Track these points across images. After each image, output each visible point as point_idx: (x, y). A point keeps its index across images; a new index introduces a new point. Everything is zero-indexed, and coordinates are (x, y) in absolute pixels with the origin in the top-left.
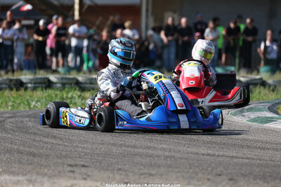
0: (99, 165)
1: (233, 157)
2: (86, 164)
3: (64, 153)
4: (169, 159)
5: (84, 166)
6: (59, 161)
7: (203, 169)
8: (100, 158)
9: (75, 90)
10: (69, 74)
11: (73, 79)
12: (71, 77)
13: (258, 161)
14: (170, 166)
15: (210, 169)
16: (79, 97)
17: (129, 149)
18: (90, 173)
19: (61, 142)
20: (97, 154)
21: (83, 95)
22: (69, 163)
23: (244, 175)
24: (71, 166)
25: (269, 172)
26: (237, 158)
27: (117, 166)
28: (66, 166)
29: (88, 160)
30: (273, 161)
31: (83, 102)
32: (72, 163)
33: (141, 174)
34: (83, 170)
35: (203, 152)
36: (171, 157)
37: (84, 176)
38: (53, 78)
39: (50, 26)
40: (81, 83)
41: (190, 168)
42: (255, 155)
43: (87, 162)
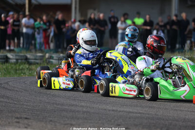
0: (36, 117)
1: (130, 112)
2: (28, 117)
3: (13, 109)
4: (85, 114)
5: (26, 118)
6: (10, 115)
7: (109, 121)
8: (38, 113)
9: (25, 63)
10: (21, 53)
11: (23, 56)
12: (22, 54)
13: (147, 115)
14: (86, 119)
15: (113, 121)
16: (27, 69)
17: (58, 106)
18: (30, 124)
19: (12, 101)
20: (36, 110)
21: (30, 67)
22: (16, 116)
23: (136, 125)
24: (17, 118)
25: (153, 123)
26: (132, 112)
27: (49, 118)
28: (14, 118)
29: (30, 114)
30: (158, 115)
31: (30, 72)
32: (19, 116)
33: (65, 124)
34: (26, 121)
35: (109, 109)
36: (87, 112)
37: (26, 126)
38: (9, 55)
39: (8, 19)
40: (29, 59)
41: (100, 120)
42: (145, 111)
43: (29, 115)
